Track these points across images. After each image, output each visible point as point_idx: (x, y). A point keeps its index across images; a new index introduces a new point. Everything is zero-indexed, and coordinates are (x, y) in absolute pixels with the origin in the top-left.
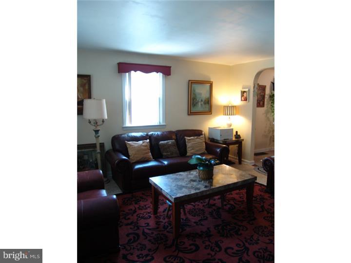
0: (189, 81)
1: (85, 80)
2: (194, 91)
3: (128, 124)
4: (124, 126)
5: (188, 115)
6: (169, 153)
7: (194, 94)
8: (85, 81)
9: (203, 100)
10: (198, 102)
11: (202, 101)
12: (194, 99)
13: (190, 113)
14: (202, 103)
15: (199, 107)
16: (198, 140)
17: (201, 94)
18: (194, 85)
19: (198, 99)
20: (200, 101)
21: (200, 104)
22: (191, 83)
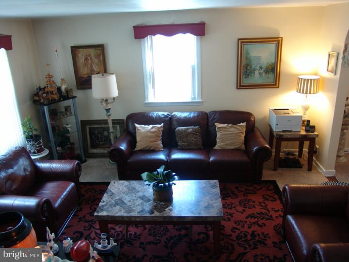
0: (239, 40)
1: (99, 50)
2: (248, 53)
3: (151, 99)
4: (147, 102)
5: (237, 89)
6: (185, 144)
7: (247, 59)
8: (99, 52)
9: (264, 67)
10: (254, 70)
11: (261, 68)
12: (247, 66)
13: (240, 86)
14: (262, 71)
15: (256, 78)
16: (232, 129)
17: (259, 58)
18: (246, 46)
19: (254, 66)
20: (258, 68)
21: (257, 73)
22: (242, 43)
